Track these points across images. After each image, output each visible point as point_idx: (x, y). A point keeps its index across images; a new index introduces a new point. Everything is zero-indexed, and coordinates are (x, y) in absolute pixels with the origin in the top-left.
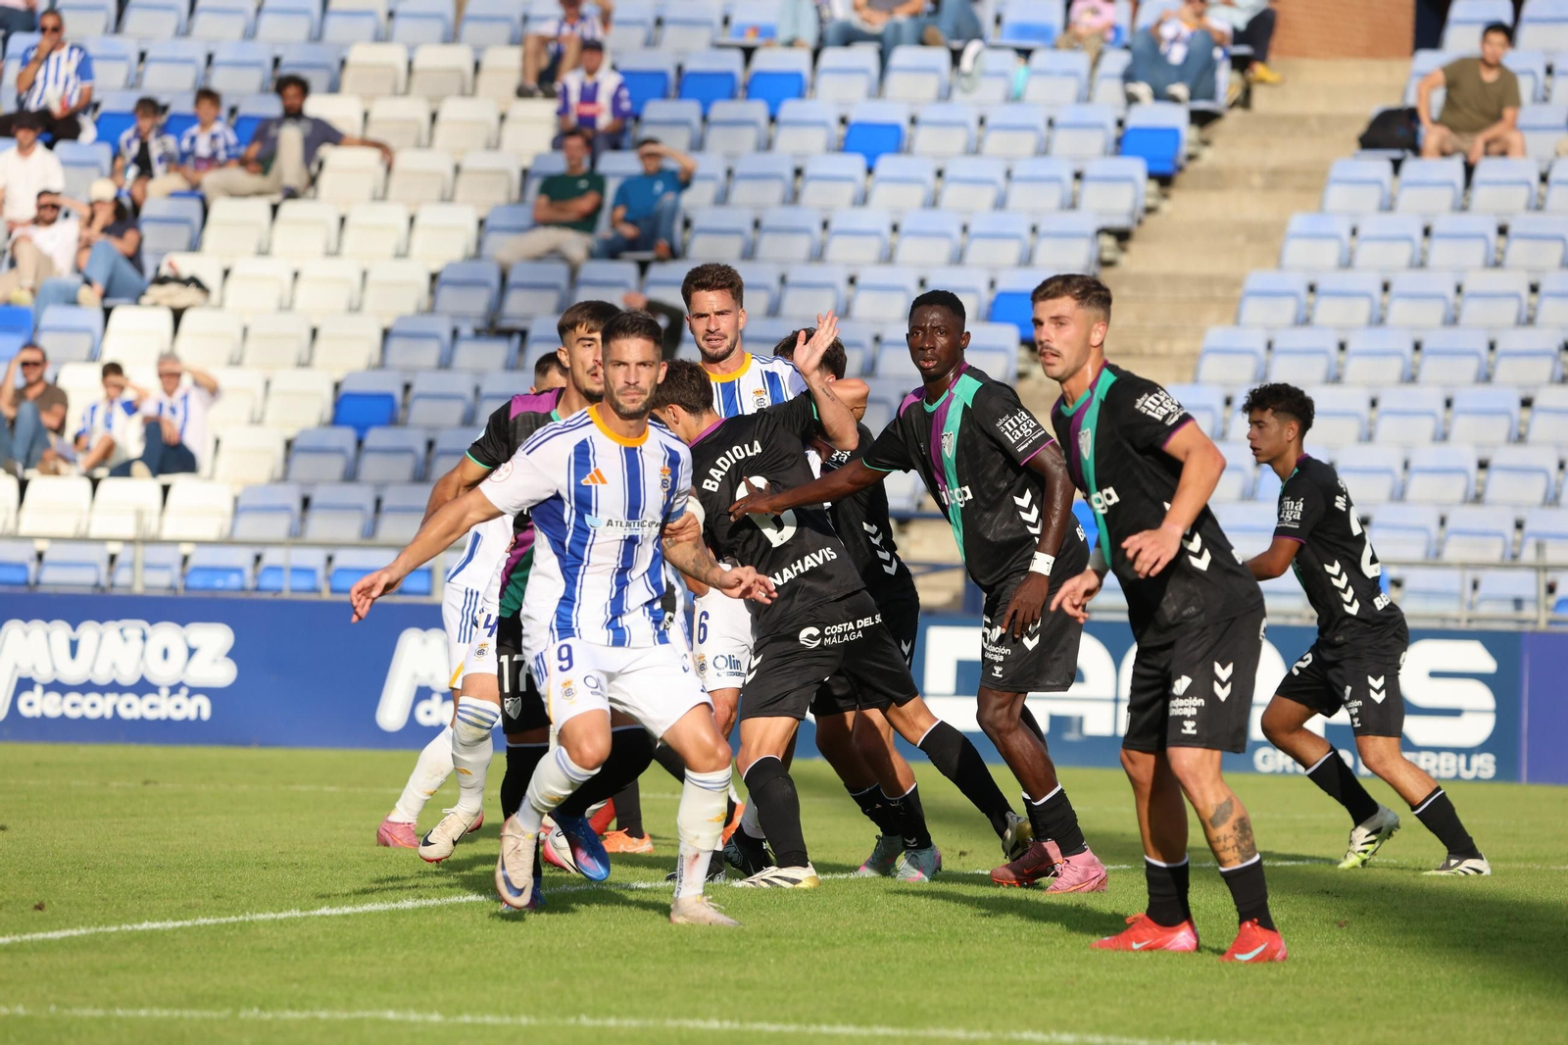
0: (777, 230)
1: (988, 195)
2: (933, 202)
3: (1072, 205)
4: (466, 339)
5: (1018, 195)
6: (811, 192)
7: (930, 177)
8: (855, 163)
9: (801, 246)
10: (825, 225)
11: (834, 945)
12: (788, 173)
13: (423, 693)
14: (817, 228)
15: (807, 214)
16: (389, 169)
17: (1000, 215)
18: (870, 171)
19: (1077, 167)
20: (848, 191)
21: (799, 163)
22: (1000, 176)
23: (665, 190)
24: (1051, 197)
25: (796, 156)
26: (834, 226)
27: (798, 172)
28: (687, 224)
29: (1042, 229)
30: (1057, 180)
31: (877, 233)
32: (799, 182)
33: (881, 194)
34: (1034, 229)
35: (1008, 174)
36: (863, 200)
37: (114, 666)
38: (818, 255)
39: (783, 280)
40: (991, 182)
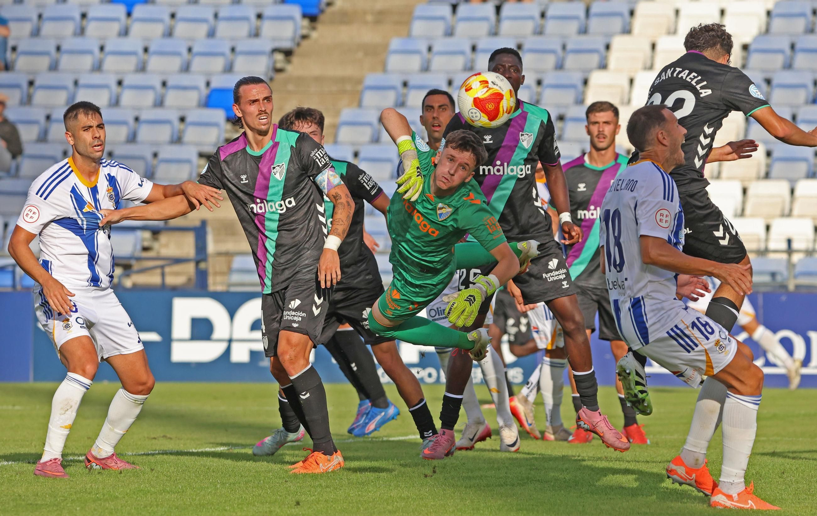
0: (71, 52)
1: (203, 29)
2: (169, 34)
3: (256, 34)
5: (223, 29)
6: (92, 28)
7: (167, 18)
8: (119, 10)
9: (87, 62)
10: (102, 49)
11: (117, 497)
12: (78, 16)
14: (96, 50)
15: (91, 41)
17: (211, 41)
18: (129, 14)
19: (259, 10)
20: (116, 27)
21: (84, 10)
22: (210, 17)
24: (243, 29)
25: (81, 5)
26: (108, 49)
27: (84, 16)
28: (14, 49)
29: (238, 49)
30: (246, 19)
31: (134, 53)
32: (85, 22)
33: (137, 29)
34: (233, 50)
35: (216, 16)
36: (125, 32)
38: (98, 67)
39: (76, 83)
40: (204, 21)
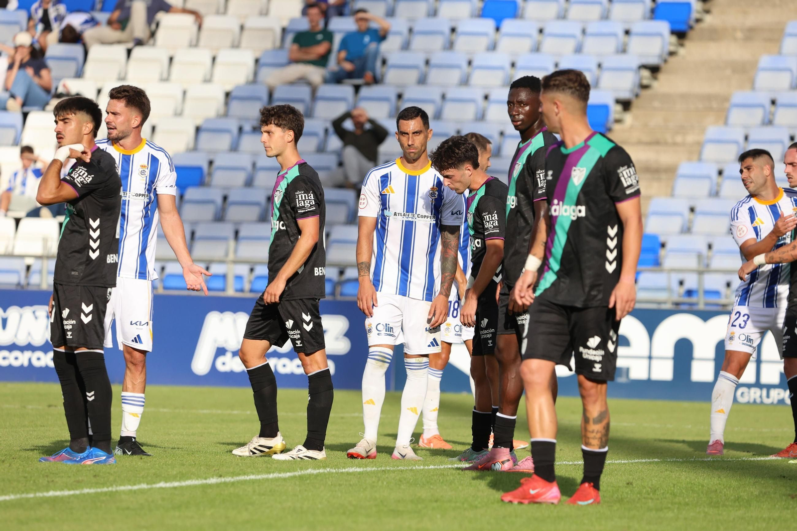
0: (440, 66)
1: (571, 44)
2: (537, 49)
3: (623, 50)
4: (247, 133)
5: (590, 44)
6: (461, 42)
7: (535, 33)
8: (488, 25)
9: (455, 76)
10: (470, 63)
11: (476, 507)
12: (447, 30)
13: (221, 352)
14: (464, 64)
15: (459, 56)
16: (200, 27)
17: (578, 57)
18: (498, 29)
19: (627, 27)
20: (484, 42)
21: (453, 24)
22: (578, 33)
23: (371, 41)
24: (610, 45)
25: (451, 20)
26: (475, 63)
27: (453, 30)
28: (384, 62)
29: (605, 65)
30: (615, 35)
31: (501, 68)
32: (454, 37)
33: (505, 44)
34: (600, 66)
35: (584, 32)
36: (493, 47)
37: (29, 334)
38: (465, 82)
39: (443, 97)
40: (573, 36)
